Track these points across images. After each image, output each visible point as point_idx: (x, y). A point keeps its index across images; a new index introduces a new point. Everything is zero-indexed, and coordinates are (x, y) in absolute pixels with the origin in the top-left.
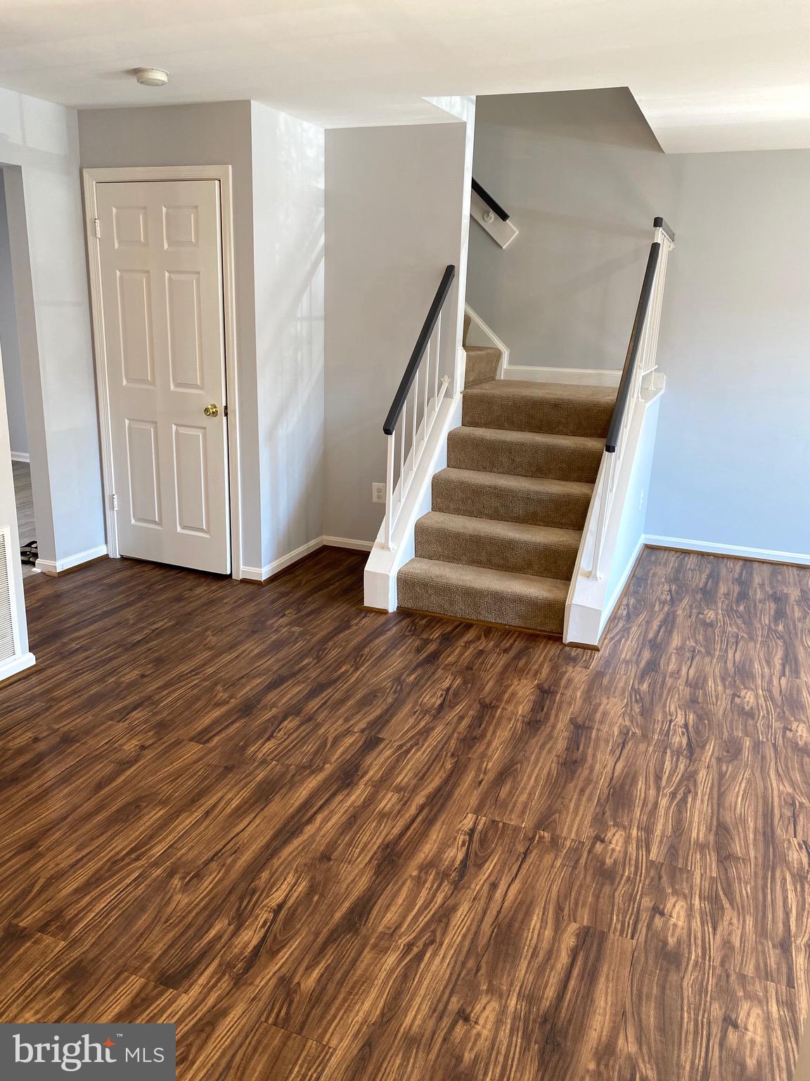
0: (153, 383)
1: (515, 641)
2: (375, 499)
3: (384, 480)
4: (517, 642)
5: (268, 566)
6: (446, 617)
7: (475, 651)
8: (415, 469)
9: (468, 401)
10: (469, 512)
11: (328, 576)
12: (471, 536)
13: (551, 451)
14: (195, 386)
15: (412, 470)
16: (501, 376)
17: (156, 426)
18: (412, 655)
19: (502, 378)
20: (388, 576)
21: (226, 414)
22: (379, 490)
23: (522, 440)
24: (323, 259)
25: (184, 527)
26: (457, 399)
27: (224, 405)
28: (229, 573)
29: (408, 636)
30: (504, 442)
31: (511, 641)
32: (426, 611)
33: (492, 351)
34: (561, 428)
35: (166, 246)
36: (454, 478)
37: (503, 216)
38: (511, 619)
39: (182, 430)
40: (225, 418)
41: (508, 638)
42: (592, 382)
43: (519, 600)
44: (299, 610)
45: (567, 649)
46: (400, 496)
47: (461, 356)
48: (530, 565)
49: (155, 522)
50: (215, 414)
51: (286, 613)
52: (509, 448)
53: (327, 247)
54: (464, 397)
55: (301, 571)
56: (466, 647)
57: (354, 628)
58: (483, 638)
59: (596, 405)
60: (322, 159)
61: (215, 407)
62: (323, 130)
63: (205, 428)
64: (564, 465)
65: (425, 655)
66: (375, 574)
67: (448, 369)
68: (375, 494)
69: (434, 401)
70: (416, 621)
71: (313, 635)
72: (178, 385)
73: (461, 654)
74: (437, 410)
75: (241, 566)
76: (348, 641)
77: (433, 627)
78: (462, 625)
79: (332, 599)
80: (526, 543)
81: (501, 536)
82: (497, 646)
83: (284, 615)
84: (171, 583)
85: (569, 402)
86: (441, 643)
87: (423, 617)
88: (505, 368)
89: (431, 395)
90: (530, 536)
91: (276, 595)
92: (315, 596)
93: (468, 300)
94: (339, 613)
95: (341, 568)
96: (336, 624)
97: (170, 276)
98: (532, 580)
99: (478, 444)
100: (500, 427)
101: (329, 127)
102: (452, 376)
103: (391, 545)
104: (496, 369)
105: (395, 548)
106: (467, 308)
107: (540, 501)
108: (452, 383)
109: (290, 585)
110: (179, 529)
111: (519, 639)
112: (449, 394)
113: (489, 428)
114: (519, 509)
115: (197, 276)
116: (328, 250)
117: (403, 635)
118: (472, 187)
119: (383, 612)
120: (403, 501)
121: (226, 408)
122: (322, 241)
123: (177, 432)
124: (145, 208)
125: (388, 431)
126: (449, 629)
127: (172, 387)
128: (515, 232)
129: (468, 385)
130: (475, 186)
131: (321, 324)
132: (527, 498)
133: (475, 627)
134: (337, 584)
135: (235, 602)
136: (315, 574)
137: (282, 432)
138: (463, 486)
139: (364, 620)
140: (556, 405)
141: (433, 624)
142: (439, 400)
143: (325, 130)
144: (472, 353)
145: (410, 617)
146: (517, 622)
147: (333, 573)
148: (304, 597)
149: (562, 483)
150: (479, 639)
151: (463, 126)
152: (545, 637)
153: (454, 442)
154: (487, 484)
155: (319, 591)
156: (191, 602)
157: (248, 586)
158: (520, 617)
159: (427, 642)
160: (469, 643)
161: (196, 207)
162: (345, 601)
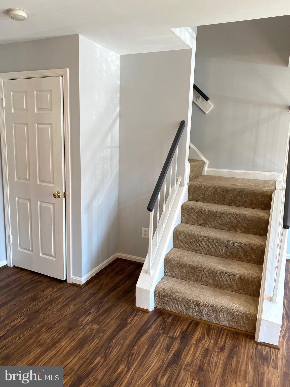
0: (29, 180)
1: (226, 339)
2: (143, 236)
3: (148, 226)
4: (227, 340)
5: (86, 276)
6: (182, 316)
7: (203, 350)
8: (164, 226)
9: (191, 188)
10: (194, 250)
11: (117, 280)
12: (196, 267)
13: (238, 217)
14: (50, 182)
15: (162, 226)
16: (205, 173)
17: (31, 201)
18: (164, 354)
19: (205, 175)
20: (149, 291)
21: (65, 197)
22: (145, 232)
23: (222, 211)
24: (119, 119)
25: (43, 254)
26: (186, 187)
27: (64, 192)
28: (65, 279)
29: (161, 334)
30: (212, 211)
31: (224, 339)
32: (171, 311)
33: (201, 162)
34: (242, 204)
35: (36, 111)
36: (185, 231)
37: (206, 98)
38: (222, 321)
39: (43, 205)
40: (64, 199)
41: (221, 335)
42: (251, 177)
43: (227, 311)
44: (99, 309)
45: (259, 347)
46: (156, 242)
47: (188, 166)
48: (231, 286)
49: (29, 250)
50: (59, 197)
51: (91, 311)
52: (216, 215)
53: (120, 112)
54: (189, 186)
55: (104, 276)
56: (197, 346)
57: (129, 325)
58: (206, 336)
59: (262, 192)
60: (119, 72)
61: (59, 193)
62: (119, 56)
63: (54, 204)
64: (246, 226)
65: (172, 353)
66: (142, 290)
67: (181, 172)
68: (143, 233)
69: (174, 188)
70: (166, 320)
71: (104, 332)
72: (41, 181)
73: (195, 353)
74: (176, 193)
75: (71, 276)
76: (125, 339)
77: (176, 325)
78: (193, 323)
79: (119, 298)
80: (229, 273)
81: (214, 268)
82: (216, 344)
83: (90, 314)
84: (34, 285)
85: (246, 191)
86: (181, 342)
87: (170, 315)
88: (207, 170)
89: (173, 185)
90: (231, 269)
91: (87, 296)
92: (109, 296)
93: (191, 140)
94: (122, 311)
95: (125, 274)
96: (118, 322)
97: (38, 126)
98: (233, 296)
99: (198, 212)
100: (209, 202)
101: (122, 54)
102: (183, 176)
103: (151, 271)
104: (202, 170)
105: (154, 273)
106: (191, 144)
107: (235, 247)
108: (183, 179)
109: (97, 287)
110: (41, 254)
111: (228, 337)
112: (181, 185)
113: (202, 202)
114: (223, 250)
115: (51, 126)
116: (121, 114)
117: (158, 333)
118: (194, 88)
119: (146, 311)
120: (158, 245)
121: (65, 193)
122: (118, 109)
123: (40, 205)
124: (26, 92)
125: (150, 210)
126: (185, 327)
127: (38, 182)
128: (212, 106)
129: (191, 180)
130: (195, 87)
131: (117, 150)
132: (227, 244)
133: (200, 325)
134: (122, 286)
135: (65, 301)
136: (111, 279)
137: (95, 204)
138: (190, 235)
139: (136, 318)
140: (239, 192)
141: (175, 322)
142: (177, 187)
143: (120, 56)
144: (192, 164)
145: (162, 315)
146: (225, 323)
147: (121, 277)
148: (102, 298)
149: (245, 235)
150: (204, 337)
151: (190, 50)
152: (243, 335)
153: (185, 210)
154: (204, 235)
155: (112, 292)
156: (40, 301)
157: (74, 288)
158: (228, 321)
159: (173, 339)
160: (199, 340)
161: (51, 91)
162: (125, 301)
